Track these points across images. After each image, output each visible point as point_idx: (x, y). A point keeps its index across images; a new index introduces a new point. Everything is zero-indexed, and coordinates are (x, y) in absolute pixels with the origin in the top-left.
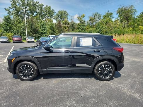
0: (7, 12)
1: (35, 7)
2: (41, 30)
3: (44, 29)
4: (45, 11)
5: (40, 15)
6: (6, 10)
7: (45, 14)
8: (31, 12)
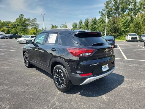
0: (101, 14)
1: (127, 4)
2: (123, 28)
3: (127, 27)
4: (139, 6)
5: (132, 11)
6: (100, 12)
7: (138, 9)
8: (122, 11)
